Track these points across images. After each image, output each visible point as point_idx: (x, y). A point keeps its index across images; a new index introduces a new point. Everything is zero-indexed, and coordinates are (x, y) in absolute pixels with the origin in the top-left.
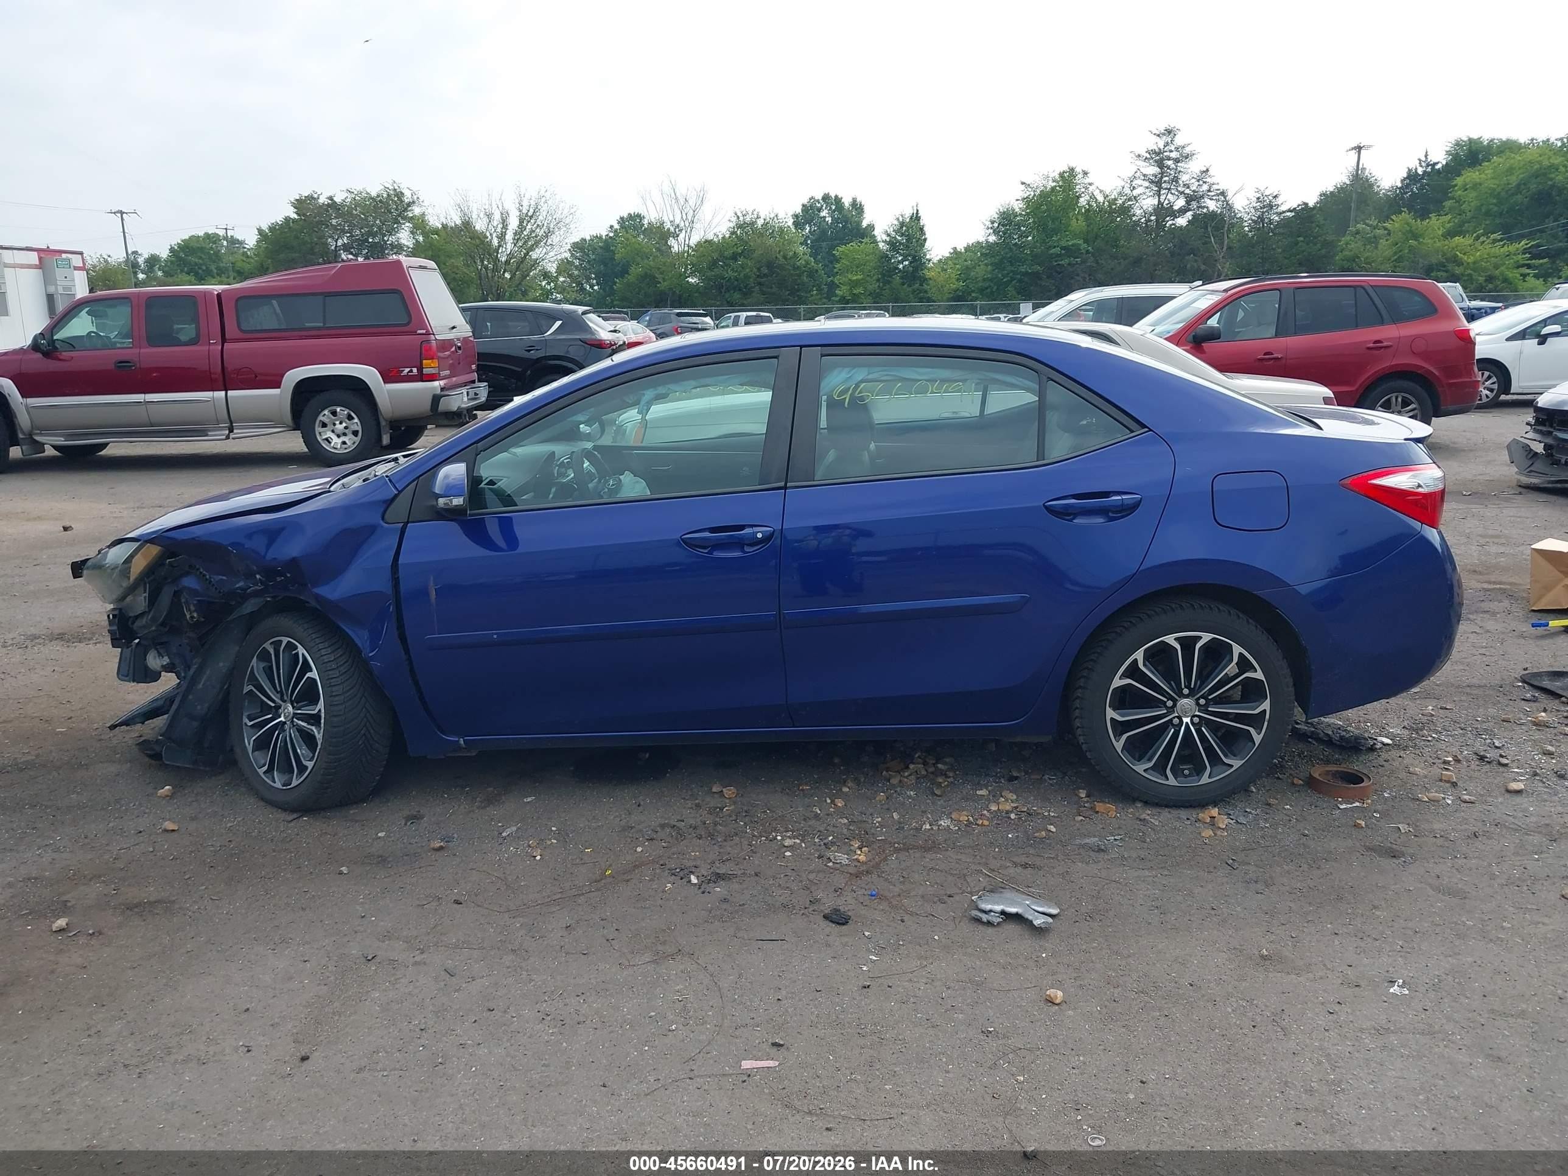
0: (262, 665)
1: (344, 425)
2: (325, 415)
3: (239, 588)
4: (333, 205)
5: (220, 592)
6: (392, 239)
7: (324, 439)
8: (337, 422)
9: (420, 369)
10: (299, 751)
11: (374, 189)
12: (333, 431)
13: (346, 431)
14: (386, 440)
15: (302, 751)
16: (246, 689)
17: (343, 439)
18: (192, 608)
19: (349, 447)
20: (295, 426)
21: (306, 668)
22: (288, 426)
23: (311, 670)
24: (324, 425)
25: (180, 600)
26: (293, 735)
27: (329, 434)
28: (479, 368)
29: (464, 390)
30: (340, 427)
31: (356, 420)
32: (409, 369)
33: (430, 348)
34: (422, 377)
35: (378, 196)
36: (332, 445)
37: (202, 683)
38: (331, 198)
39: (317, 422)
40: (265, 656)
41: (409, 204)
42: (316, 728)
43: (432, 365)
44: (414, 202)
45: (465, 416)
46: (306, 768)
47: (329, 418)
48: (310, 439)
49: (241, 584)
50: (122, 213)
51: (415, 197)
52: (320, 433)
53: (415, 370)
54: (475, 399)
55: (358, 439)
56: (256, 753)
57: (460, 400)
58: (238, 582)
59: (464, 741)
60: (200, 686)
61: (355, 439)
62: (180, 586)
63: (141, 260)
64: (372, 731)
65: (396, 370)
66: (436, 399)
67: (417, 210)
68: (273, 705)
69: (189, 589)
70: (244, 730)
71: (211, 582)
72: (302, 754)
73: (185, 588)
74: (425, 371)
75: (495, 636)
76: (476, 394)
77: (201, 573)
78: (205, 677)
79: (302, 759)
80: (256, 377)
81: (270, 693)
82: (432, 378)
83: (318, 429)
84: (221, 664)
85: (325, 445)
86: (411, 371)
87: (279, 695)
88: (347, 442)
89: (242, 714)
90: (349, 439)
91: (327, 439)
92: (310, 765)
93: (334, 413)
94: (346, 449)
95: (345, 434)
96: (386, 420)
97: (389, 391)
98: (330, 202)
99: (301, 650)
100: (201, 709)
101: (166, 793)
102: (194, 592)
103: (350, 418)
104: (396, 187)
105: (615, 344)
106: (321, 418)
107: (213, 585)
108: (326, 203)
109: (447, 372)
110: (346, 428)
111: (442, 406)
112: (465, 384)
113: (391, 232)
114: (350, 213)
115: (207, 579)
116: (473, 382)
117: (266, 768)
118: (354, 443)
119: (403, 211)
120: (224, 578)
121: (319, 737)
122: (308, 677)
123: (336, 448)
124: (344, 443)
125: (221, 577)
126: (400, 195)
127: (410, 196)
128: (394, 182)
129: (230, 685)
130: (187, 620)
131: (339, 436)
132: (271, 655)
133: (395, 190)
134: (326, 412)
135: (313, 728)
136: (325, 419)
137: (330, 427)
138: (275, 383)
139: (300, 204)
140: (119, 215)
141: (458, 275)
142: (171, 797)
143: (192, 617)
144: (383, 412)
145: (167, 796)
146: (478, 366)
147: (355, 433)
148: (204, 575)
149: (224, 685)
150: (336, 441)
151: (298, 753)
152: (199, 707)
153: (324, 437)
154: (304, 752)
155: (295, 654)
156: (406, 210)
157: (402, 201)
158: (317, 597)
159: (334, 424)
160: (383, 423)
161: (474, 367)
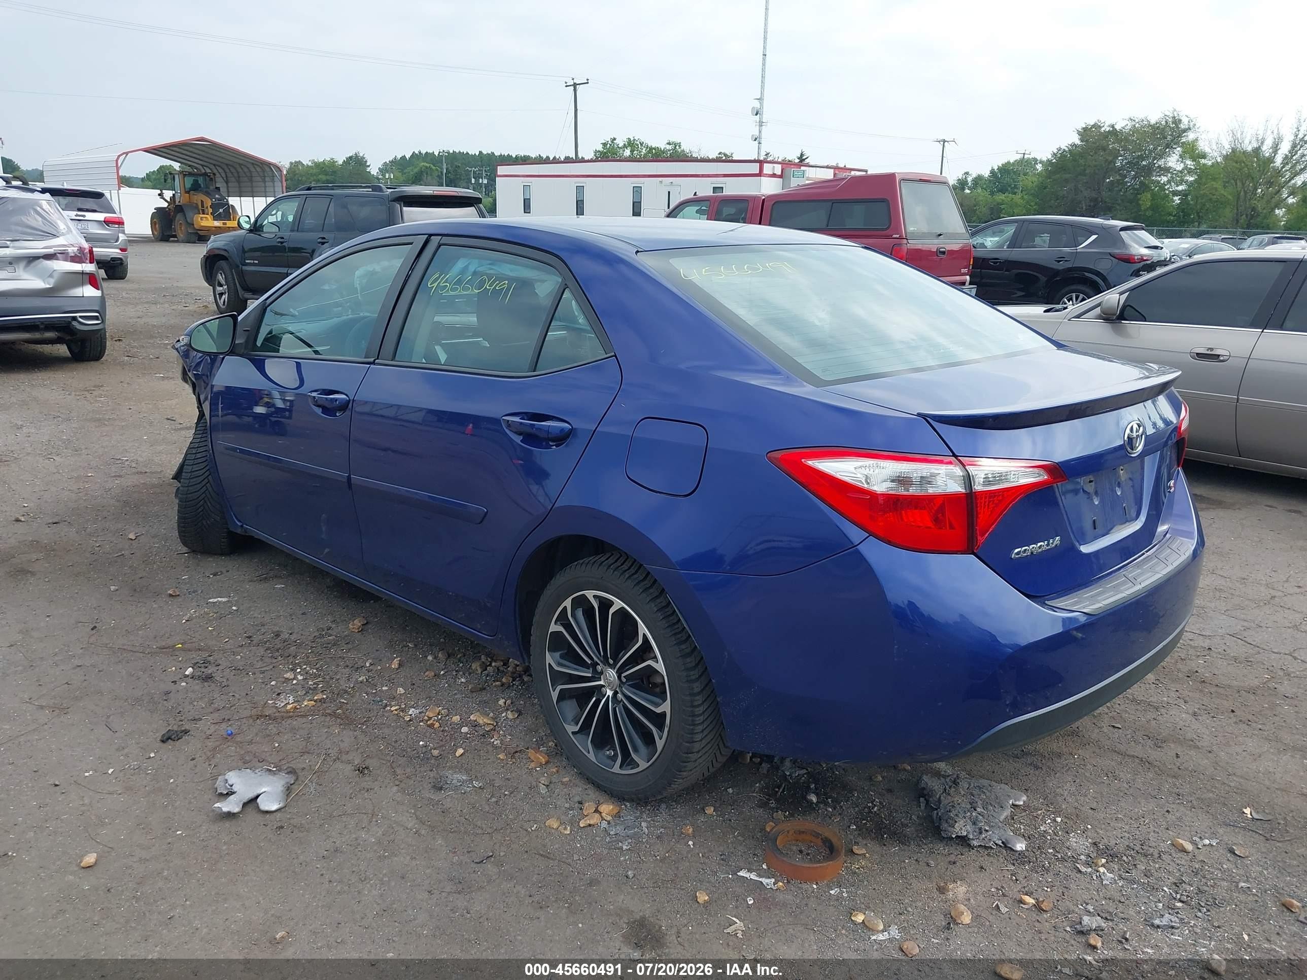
4: (1114, 132)
6: (1161, 163)
11: (1154, 118)
35: (1157, 123)
38: (1113, 126)
41: (1185, 131)
44: (1189, 129)
50: (944, 141)
51: (1192, 124)
63: (970, 179)
67: (1191, 136)
98: (1111, 129)
104: (1176, 115)
105: (1150, 261)
108: (1107, 130)
113: (1161, 156)
114: (1126, 140)
119: (1178, 137)
126: (1177, 122)
127: (1186, 123)
128: (1175, 110)
133: (1174, 117)
139: (1085, 133)
140: (942, 143)
141: (1215, 197)
156: (1180, 136)
157: (1178, 128)
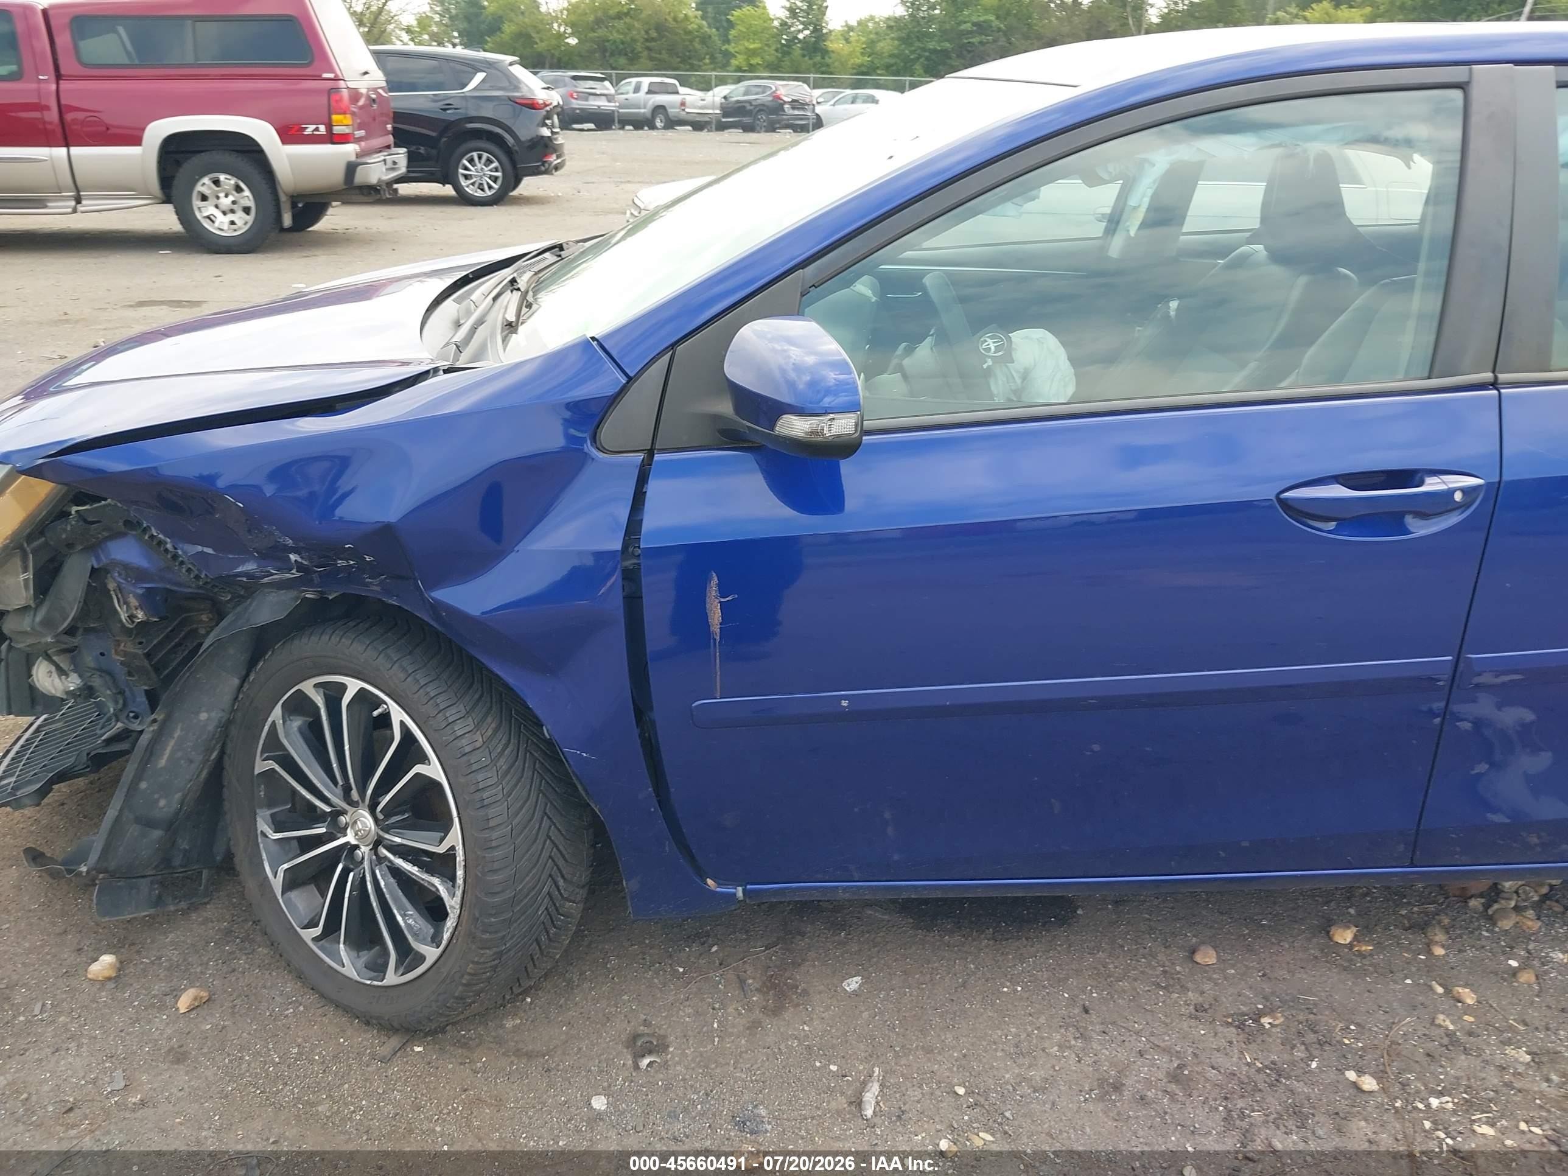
0: (297, 723)
1: (231, 198)
2: (204, 184)
3: (246, 574)
5: (197, 577)
7: (205, 217)
8: (222, 195)
9: (329, 126)
10: (399, 918)
12: (217, 207)
13: (235, 207)
14: (287, 220)
15: (408, 918)
16: (262, 766)
17: (231, 217)
18: (133, 602)
19: (240, 228)
20: (164, 198)
21: (410, 751)
22: (155, 198)
23: (424, 759)
24: (204, 198)
25: (105, 586)
26: (382, 884)
27: (211, 210)
28: (396, 132)
29: (380, 157)
30: (226, 202)
31: (247, 193)
32: (315, 126)
33: (341, 100)
34: (333, 138)
36: (217, 224)
37: (166, 757)
39: (195, 195)
40: (300, 705)
42: (443, 882)
43: (345, 122)
45: (384, 190)
46: (422, 958)
47: (210, 188)
48: (185, 215)
49: (250, 567)
52: (199, 208)
53: (322, 129)
54: (393, 169)
55: (250, 219)
56: (293, 895)
57: (376, 171)
58: (243, 562)
59: (744, 891)
60: (162, 762)
61: (247, 217)
62: (104, 560)
64: (561, 882)
65: (296, 128)
66: (351, 169)
68: (328, 809)
69: (126, 567)
70: (261, 846)
71: (175, 557)
72: (408, 926)
73: (115, 563)
74: (337, 130)
75: (844, 703)
76: (395, 163)
77: (152, 537)
78: (172, 743)
79: (409, 937)
80: (108, 129)
81: (319, 785)
82: (343, 139)
83: (196, 203)
84: (203, 716)
85: (206, 224)
86: (317, 129)
87: (339, 791)
88: (237, 221)
89: (255, 814)
90: (240, 217)
91: (208, 217)
92: (431, 953)
93: (216, 182)
94: (235, 230)
95: (233, 211)
96: (286, 195)
97: (289, 156)
99: (398, 715)
100: (165, 805)
101: (107, 973)
102: (138, 575)
103: (238, 189)
105: (546, 105)
106: (199, 188)
107: (182, 563)
109: (362, 133)
110: (234, 202)
111: (360, 178)
112: (380, 150)
115: (166, 550)
116: (388, 147)
117: (317, 931)
118: (246, 223)
120: (209, 551)
121: (452, 903)
122: (417, 775)
123: (221, 230)
124: (233, 223)
125: (199, 548)
129: (222, 753)
130: (121, 621)
131: (224, 213)
132: (318, 709)
134: (206, 180)
135: (436, 881)
136: (205, 190)
137: (212, 200)
138: (134, 139)
142: (117, 979)
143: (131, 617)
144: (281, 182)
145: (109, 979)
146: (394, 128)
147: (247, 210)
148: (160, 543)
149: (212, 753)
150: (222, 221)
151: (397, 923)
152: (162, 803)
153: (206, 214)
154: (410, 921)
155: (380, 715)
158: (436, 607)
159: (218, 198)
160: (283, 198)
161: (389, 127)
